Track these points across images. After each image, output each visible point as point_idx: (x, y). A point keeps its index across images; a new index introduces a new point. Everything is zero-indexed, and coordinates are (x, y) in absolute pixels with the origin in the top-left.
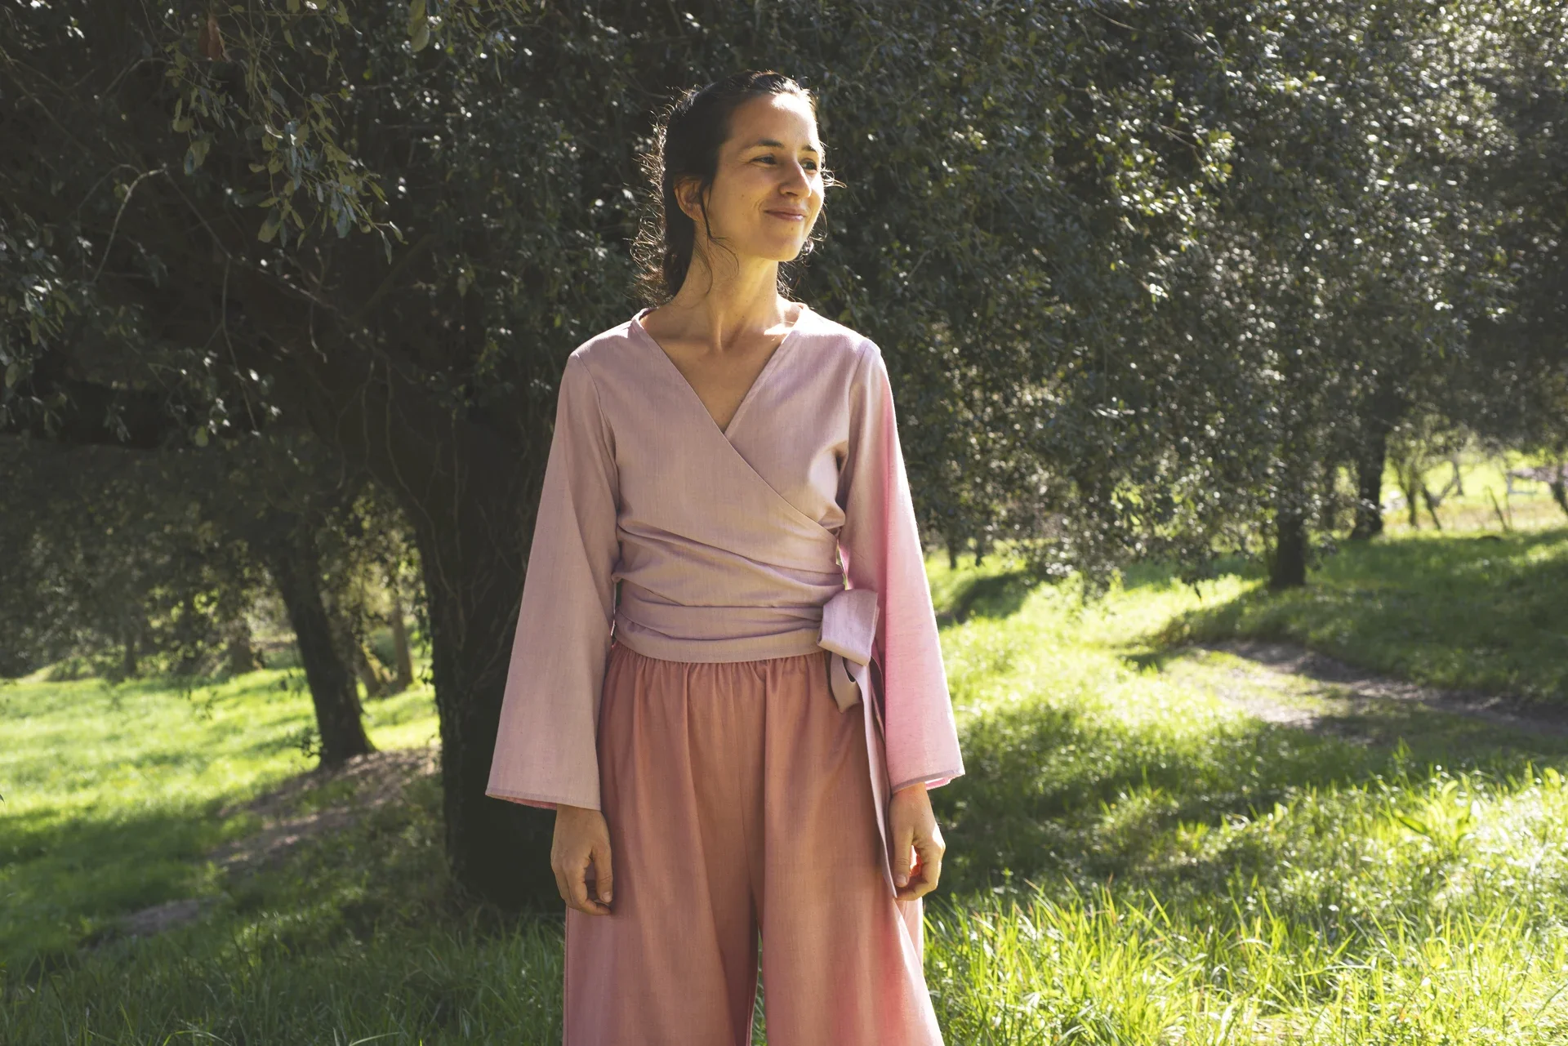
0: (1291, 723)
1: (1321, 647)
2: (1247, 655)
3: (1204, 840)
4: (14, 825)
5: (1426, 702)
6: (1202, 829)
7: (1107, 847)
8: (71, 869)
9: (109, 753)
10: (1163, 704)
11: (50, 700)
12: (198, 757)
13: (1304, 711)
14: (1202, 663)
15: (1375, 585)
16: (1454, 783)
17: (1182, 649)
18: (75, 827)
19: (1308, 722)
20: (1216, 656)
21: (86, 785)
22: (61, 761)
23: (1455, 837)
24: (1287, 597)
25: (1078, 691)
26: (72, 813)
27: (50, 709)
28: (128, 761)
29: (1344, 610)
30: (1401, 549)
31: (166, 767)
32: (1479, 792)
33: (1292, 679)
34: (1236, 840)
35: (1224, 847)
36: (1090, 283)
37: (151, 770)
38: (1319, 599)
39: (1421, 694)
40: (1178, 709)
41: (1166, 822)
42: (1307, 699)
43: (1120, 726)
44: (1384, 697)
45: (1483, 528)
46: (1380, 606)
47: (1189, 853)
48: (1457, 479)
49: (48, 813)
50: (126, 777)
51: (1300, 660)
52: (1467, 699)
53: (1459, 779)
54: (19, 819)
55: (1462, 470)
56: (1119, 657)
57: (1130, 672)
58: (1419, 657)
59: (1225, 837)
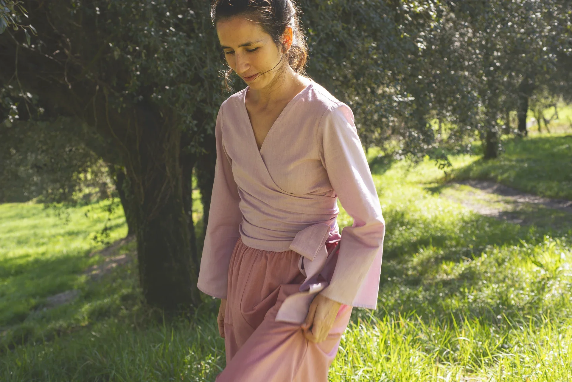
0: (491, 214)
1: (503, 182)
2: (474, 186)
3: (452, 269)
4: (14, 262)
5: (543, 204)
6: (452, 264)
7: (415, 272)
8: (32, 279)
9: (54, 231)
10: (441, 209)
11: (34, 211)
12: (85, 232)
13: (495, 209)
14: (457, 190)
15: (524, 157)
16: (554, 243)
17: (450, 184)
18: (37, 261)
19: (497, 214)
20: (463, 187)
21: (43, 244)
22: (35, 235)
23: (555, 268)
24: (490, 163)
25: (408, 203)
26: (36, 256)
27: (34, 215)
28: (59, 234)
29: (512, 167)
30: (535, 142)
31: (74, 236)
32: (564, 246)
33: (492, 196)
34: (466, 269)
35: (461, 272)
36: (395, 44)
37: (67, 238)
38: (502, 163)
39: (541, 201)
40: (446, 210)
41: (438, 260)
42: (497, 204)
43: (424, 218)
44: (528, 202)
45: (565, 133)
46: (526, 165)
47: (447, 274)
48: (556, 113)
49: (27, 256)
50: (58, 241)
51: (495, 187)
52: (559, 202)
53: (556, 241)
54: (16, 258)
55: (558, 109)
56: (425, 189)
57: (429, 196)
58: (542, 186)
59: (461, 267)
